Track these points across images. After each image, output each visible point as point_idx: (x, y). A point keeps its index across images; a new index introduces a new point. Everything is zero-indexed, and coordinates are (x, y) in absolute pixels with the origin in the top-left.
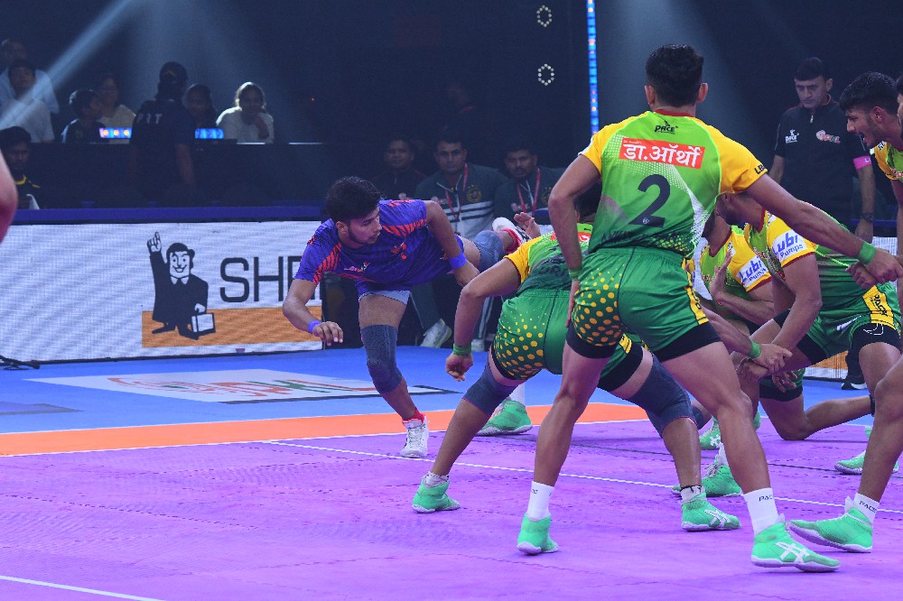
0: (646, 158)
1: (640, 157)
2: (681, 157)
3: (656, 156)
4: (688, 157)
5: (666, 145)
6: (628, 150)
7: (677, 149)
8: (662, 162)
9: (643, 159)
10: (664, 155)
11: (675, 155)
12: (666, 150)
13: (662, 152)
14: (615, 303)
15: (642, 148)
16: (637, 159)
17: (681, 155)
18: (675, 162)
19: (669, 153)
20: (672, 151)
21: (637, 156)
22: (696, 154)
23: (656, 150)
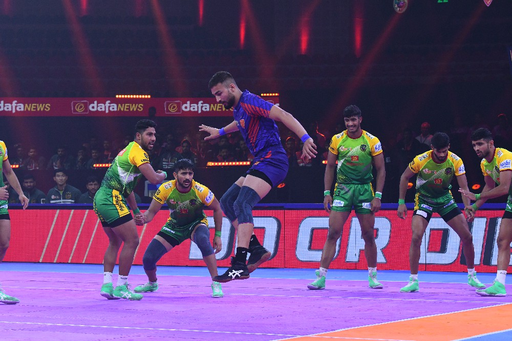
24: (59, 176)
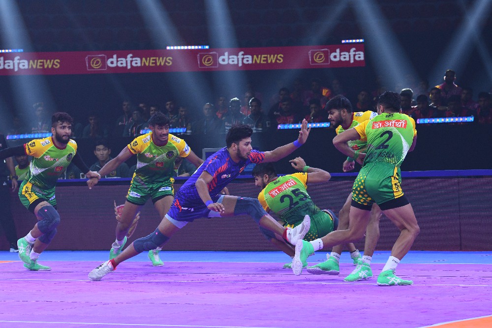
24: (99, 150)
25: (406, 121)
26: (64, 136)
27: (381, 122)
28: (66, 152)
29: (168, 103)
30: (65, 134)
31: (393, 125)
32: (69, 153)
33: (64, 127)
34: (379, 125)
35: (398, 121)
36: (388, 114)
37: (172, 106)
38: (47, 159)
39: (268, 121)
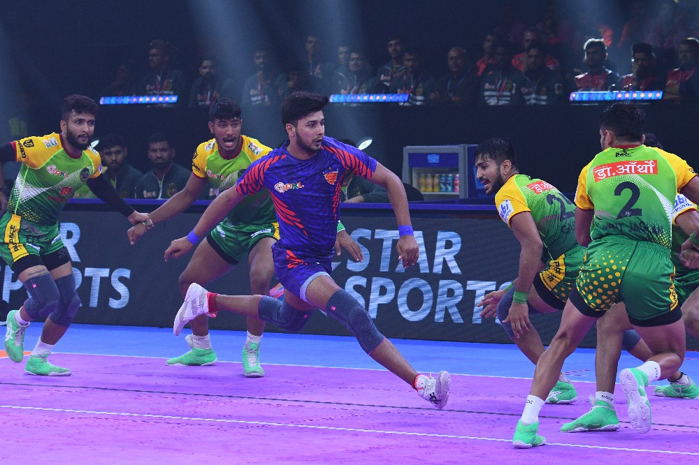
0: (614, 174)
1: (609, 175)
2: (640, 169)
3: (622, 171)
4: (646, 168)
5: (627, 163)
6: (599, 174)
7: (637, 164)
8: (627, 173)
9: (612, 175)
10: (628, 170)
11: (635, 168)
12: (628, 166)
13: (626, 168)
14: (620, 281)
15: (608, 169)
16: (607, 176)
17: (641, 167)
18: (637, 172)
19: (630, 168)
20: (633, 166)
21: (607, 175)
22: (651, 166)
23: (621, 167)
25: (655, 162)
26: (80, 136)
27: (609, 165)
28: (80, 164)
29: (392, 42)
30: (81, 133)
31: (633, 171)
32: (84, 167)
33: (81, 121)
34: (606, 171)
35: (642, 163)
36: (620, 150)
37: (398, 48)
38: (50, 172)
39: (558, 83)
